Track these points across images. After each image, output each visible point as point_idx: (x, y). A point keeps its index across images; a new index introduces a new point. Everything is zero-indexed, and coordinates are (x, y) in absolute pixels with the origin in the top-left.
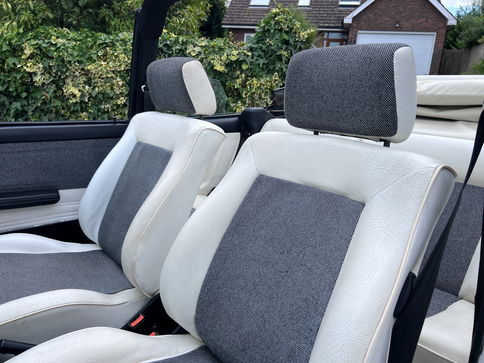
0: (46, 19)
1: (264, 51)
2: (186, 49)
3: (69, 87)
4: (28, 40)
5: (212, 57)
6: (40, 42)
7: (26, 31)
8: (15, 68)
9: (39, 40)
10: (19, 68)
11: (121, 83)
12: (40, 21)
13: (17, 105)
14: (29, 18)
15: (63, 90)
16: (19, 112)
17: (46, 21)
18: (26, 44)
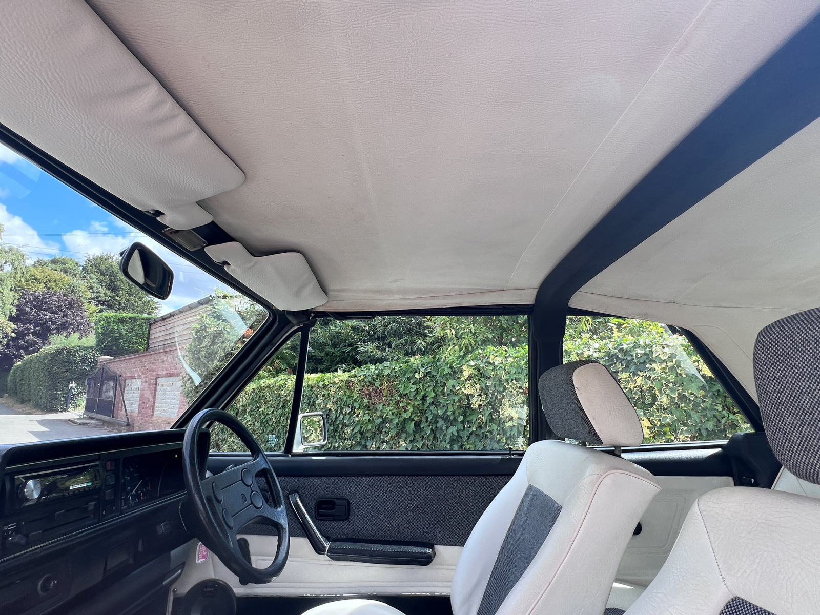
0: (486, 340)
3: (505, 409)
4: (467, 362)
6: (478, 363)
7: (466, 354)
8: (454, 390)
9: (478, 360)
10: (458, 390)
12: (480, 343)
13: (453, 430)
14: (469, 341)
15: (499, 412)
16: (455, 438)
17: (485, 342)
18: (466, 366)
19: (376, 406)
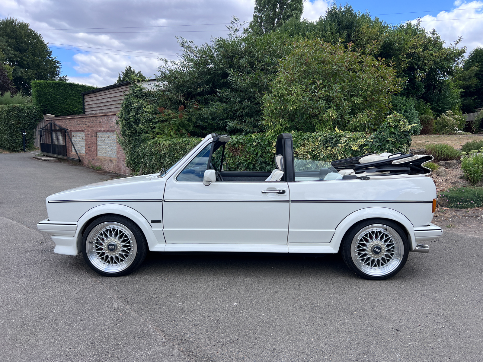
0: (286, 127)
1: (379, 139)
2: (340, 139)
4: (275, 138)
5: (351, 143)
7: (276, 135)
8: (269, 151)
11: (309, 157)
12: (284, 129)
13: (268, 168)
14: (278, 129)
17: (286, 129)
18: (274, 141)
19: (236, 156)
